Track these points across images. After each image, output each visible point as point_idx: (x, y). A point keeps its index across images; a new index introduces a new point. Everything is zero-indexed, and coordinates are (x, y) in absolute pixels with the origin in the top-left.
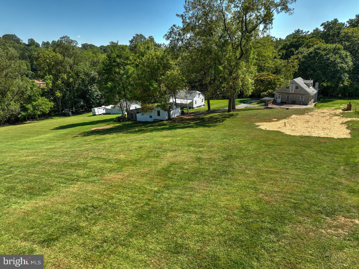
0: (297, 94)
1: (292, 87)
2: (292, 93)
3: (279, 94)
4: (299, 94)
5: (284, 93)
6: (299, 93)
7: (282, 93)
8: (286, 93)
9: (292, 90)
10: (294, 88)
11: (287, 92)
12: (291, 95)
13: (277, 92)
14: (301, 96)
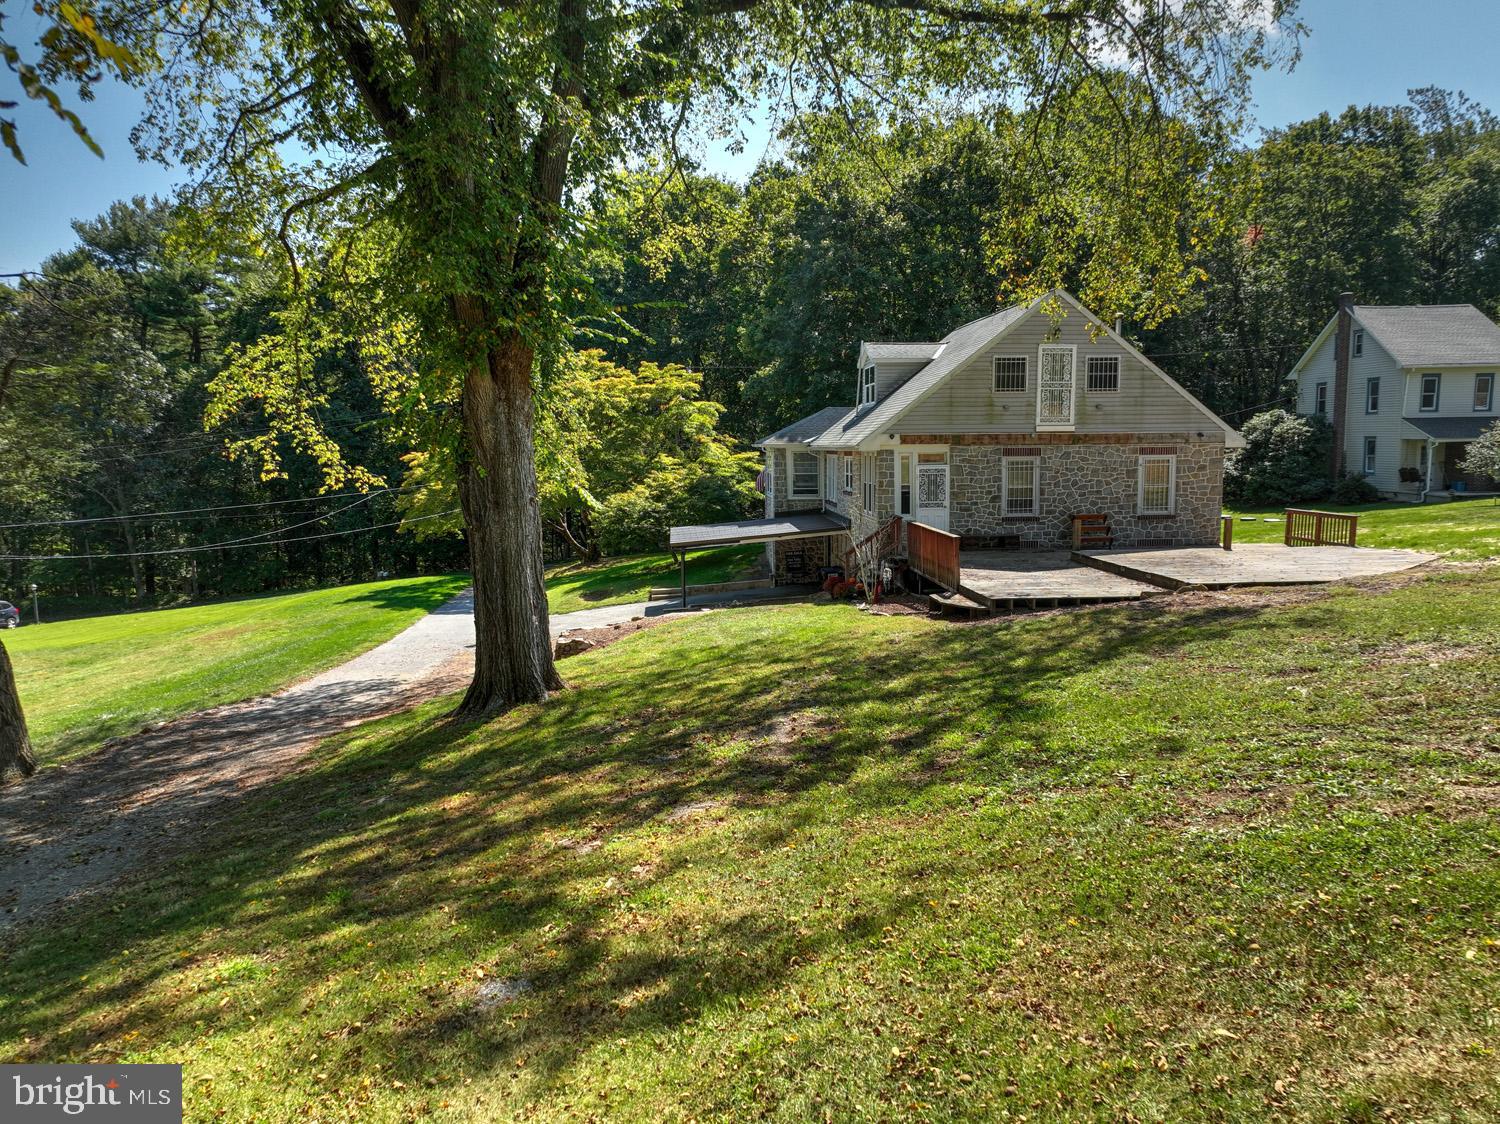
0: (1107, 438)
1: (1057, 367)
2: (1054, 438)
3: (925, 459)
4: (1125, 439)
5: (979, 439)
6: (1120, 431)
7: (957, 440)
8: (995, 439)
9: (1056, 400)
10: (1075, 376)
11: (1009, 425)
12: (1053, 456)
13: (905, 431)
14: (1141, 458)
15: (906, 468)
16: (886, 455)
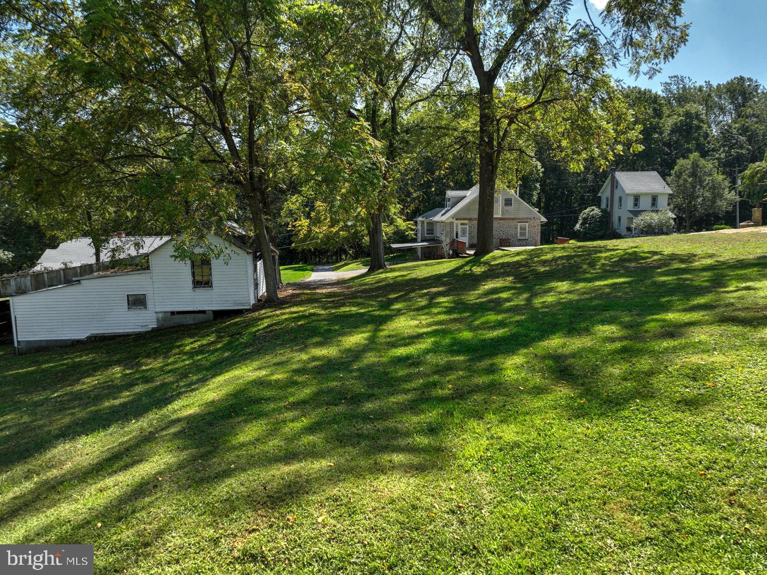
0: (509, 219)
1: (496, 200)
2: (496, 219)
4: (515, 219)
7: (469, 219)
9: (496, 209)
10: (501, 203)
12: (496, 223)
13: (457, 217)
14: (519, 224)
15: (457, 226)
16: (452, 223)
